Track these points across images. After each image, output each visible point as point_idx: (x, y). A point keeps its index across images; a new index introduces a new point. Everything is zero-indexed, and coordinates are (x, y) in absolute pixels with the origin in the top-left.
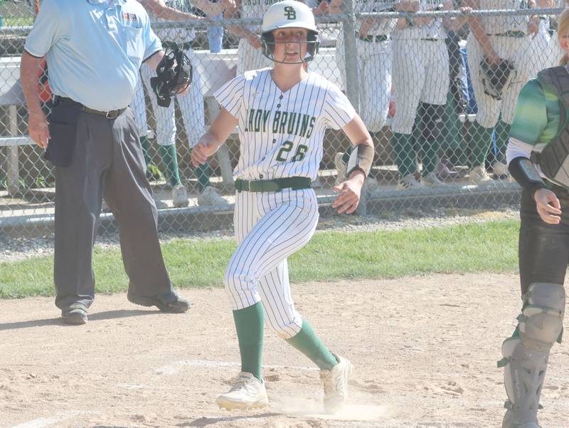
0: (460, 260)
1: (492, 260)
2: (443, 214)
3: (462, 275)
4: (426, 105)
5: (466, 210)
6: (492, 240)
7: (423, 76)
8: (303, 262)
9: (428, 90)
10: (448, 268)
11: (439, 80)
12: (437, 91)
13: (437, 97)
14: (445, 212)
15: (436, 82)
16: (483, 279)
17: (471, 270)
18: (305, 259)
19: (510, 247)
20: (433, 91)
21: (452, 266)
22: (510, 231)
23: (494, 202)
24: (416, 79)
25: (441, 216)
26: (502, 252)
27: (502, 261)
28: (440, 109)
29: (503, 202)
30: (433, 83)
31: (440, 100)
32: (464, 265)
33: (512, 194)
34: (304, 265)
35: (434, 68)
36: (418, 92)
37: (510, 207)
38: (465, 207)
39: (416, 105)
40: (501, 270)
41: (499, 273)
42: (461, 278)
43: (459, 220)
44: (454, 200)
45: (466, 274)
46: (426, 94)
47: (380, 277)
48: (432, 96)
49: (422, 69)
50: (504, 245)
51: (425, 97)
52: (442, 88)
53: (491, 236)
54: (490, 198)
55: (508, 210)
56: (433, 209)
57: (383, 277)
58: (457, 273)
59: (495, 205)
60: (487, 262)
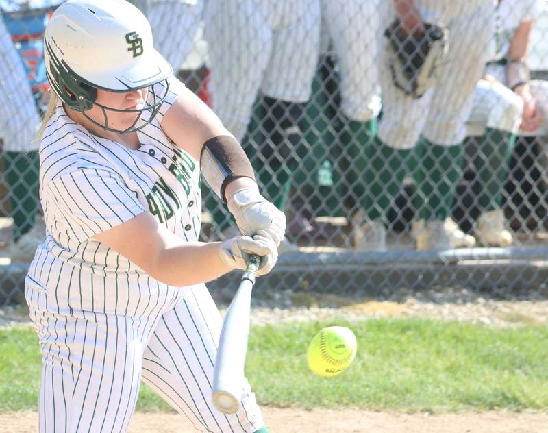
0: (307, 384)
1: (367, 386)
2: (288, 302)
3: (309, 410)
4: (270, 101)
5: (332, 297)
6: (373, 353)
7: (269, 47)
8: (17, 376)
9: (275, 73)
10: (283, 397)
11: (297, 56)
12: (293, 75)
13: (291, 87)
14: (293, 299)
15: (290, 59)
16: (346, 419)
17: (326, 402)
18: (20, 371)
19: (406, 365)
20: (284, 75)
21: (290, 394)
22: (409, 337)
23: (386, 286)
24: (253, 50)
25: (284, 307)
26: (388, 375)
27: (385, 390)
28: (296, 109)
29: (403, 286)
30: (285, 60)
31: (297, 93)
32: (313, 393)
33: (420, 271)
34: (17, 382)
35: (289, 33)
36: (256, 75)
37: (414, 295)
38: (330, 291)
39: (251, 99)
40: (382, 405)
41: (378, 411)
42: (305, 416)
43: (317, 314)
44: (309, 278)
45: (317, 409)
46: (272, 79)
47: (156, 408)
48: (282, 84)
49: (266, 34)
50: (394, 363)
51: (270, 85)
52: (302, 72)
53: (371, 345)
54: (378, 277)
55: (410, 300)
56: (270, 292)
57: (160, 407)
58: (299, 406)
59: (386, 291)
60: (358, 390)
